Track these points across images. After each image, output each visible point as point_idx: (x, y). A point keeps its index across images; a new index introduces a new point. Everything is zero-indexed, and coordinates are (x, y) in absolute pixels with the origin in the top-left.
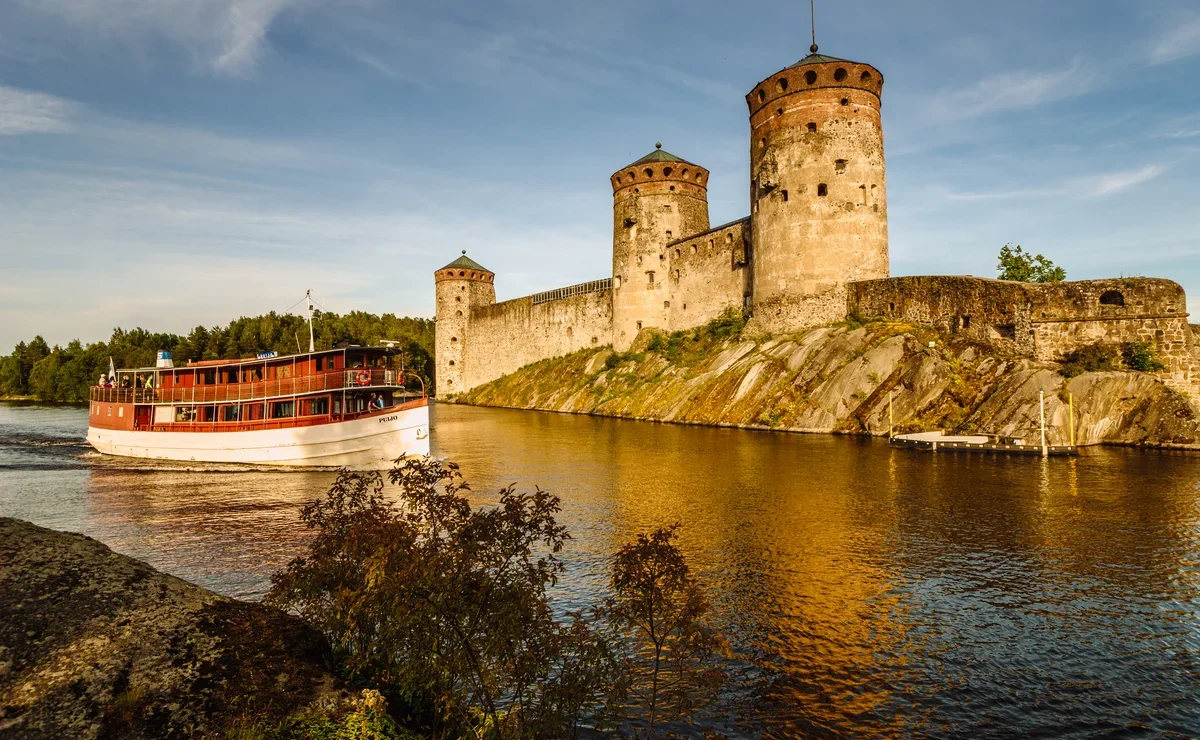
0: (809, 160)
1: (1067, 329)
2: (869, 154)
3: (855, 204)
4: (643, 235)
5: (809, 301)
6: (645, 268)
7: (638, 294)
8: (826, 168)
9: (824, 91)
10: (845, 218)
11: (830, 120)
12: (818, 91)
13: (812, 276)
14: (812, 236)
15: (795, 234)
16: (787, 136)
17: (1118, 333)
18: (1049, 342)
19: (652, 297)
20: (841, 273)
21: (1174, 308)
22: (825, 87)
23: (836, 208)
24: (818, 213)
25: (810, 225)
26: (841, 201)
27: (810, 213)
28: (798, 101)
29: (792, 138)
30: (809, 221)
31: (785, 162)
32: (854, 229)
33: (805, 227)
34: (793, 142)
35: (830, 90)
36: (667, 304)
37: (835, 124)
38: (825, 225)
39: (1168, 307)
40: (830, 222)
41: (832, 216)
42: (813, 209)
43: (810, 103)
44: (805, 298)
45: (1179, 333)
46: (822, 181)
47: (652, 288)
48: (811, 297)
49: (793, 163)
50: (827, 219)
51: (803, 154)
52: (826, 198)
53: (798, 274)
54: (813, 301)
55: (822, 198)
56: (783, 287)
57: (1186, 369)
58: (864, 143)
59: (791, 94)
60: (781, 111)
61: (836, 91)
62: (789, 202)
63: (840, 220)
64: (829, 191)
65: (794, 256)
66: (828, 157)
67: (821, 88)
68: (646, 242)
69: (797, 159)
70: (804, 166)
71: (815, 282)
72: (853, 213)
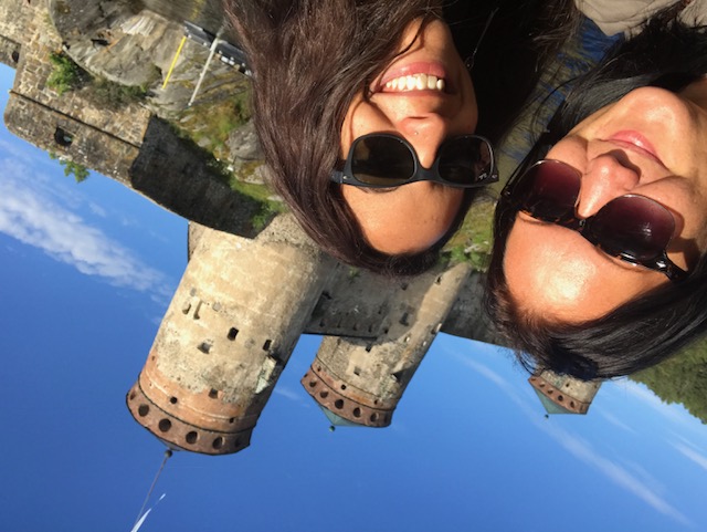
1: (114, 129)
2: (176, 343)
3: (210, 306)
5: (295, 242)
8: (221, 353)
9: (187, 420)
10: (226, 298)
11: (194, 392)
12: (191, 421)
13: (282, 262)
14: (262, 298)
15: (276, 307)
16: (237, 397)
17: (73, 104)
18: (134, 124)
20: (254, 252)
21: (18, 105)
22: (185, 423)
23: (229, 312)
24: (248, 317)
25: (260, 309)
26: (222, 316)
27: (255, 320)
28: (212, 423)
29: (235, 393)
30: (259, 313)
31: (251, 374)
32: (223, 285)
33: (265, 309)
34: (236, 389)
35: (181, 417)
37: (193, 386)
38: (247, 302)
39: (23, 107)
40: (241, 303)
41: (236, 307)
42: (250, 322)
43: (204, 415)
44: (298, 246)
45: (25, 80)
46: (229, 342)
48: (292, 244)
50: (243, 307)
51: (233, 375)
52: (233, 325)
54: (293, 239)
55: (237, 328)
57: (35, 43)
58: (175, 356)
60: (232, 420)
61: (176, 414)
62: (266, 338)
63: (232, 300)
65: (287, 288)
66: (213, 360)
67: (188, 424)
69: (240, 373)
70: (238, 363)
72: (217, 300)
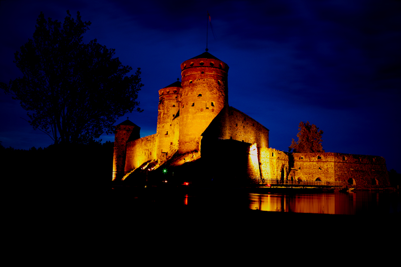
0: (190, 93)
2: (211, 91)
3: (204, 109)
6: (165, 129)
7: (162, 139)
8: (194, 96)
9: (196, 68)
11: (197, 79)
14: (189, 120)
16: (185, 84)
19: (166, 141)
26: (199, 108)
28: (188, 72)
30: (188, 115)
31: (184, 94)
32: (203, 118)
34: (186, 87)
36: (172, 143)
38: (193, 116)
42: (190, 111)
43: (191, 73)
46: (193, 101)
55: (193, 108)
58: (209, 87)
59: (186, 69)
60: (184, 75)
61: (200, 68)
62: (184, 108)
63: (198, 115)
64: (195, 104)
66: (195, 92)
68: (166, 118)
71: (189, 137)
72: (203, 112)
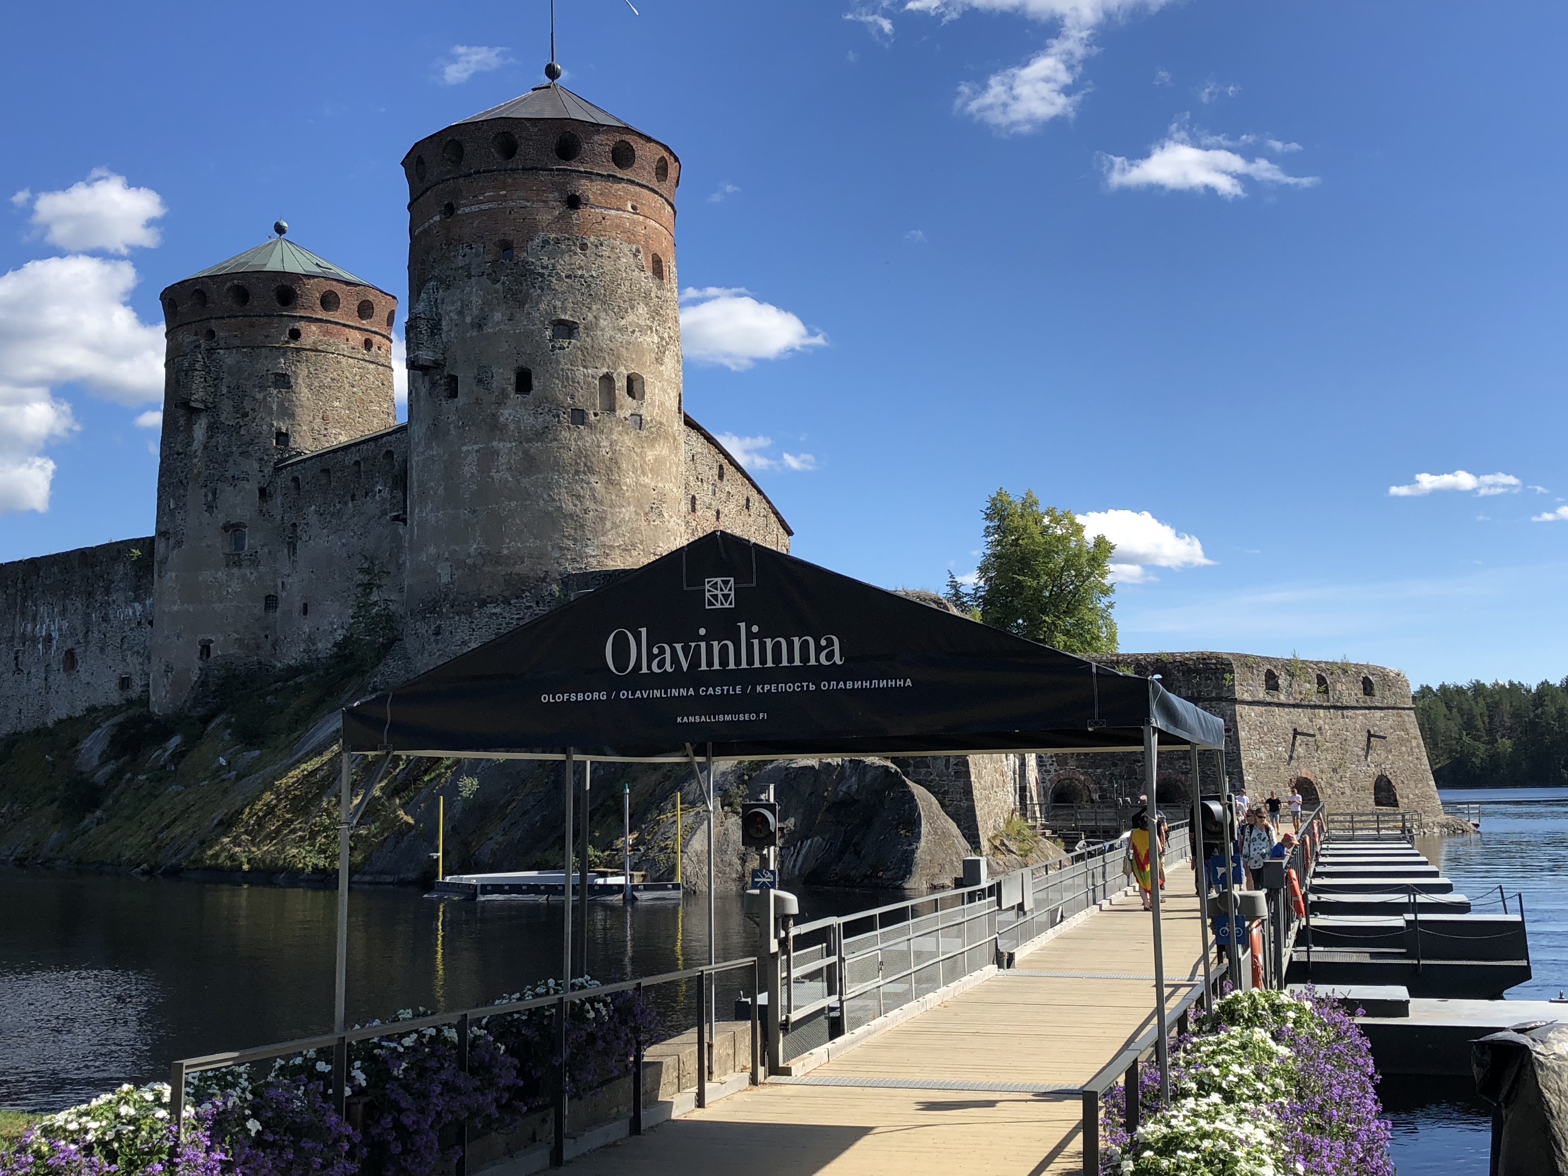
0: (498, 316)
3: (590, 413)
4: (221, 439)
5: (491, 609)
6: (221, 518)
7: (206, 575)
8: (529, 335)
9: (531, 177)
10: (567, 440)
11: (542, 237)
12: (521, 176)
13: (497, 559)
14: (501, 474)
15: (469, 468)
16: (460, 261)
19: (236, 586)
22: (531, 169)
23: (549, 418)
24: (512, 427)
25: (496, 453)
26: (560, 406)
27: (495, 427)
28: (482, 191)
29: (467, 268)
30: (495, 444)
31: (454, 318)
32: (586, 463)
33: (488, 456)
34: (469, 277)
35: (543, 176)
36: (271, 602)
37: (551, 246)
40: (535, 447)
41: (540, 435)
42: (502, 419)
43: (506, 199)
46: (521, 363)
47: (238, 564)
48: (495, 601)
49: (468, 319)
50: (529, 441)
51: (487, 302)
52: (529, 397)
53: (472, 550)
54: (498, 610)
55: (521, 397)
56: (445, 579)
58: (613, 288)
59: (470, 175)
60: (450, 210)
61: (558, 178)
62: (461, 400)
64: (535, 383)
65: (465, 513)
66: (536, 314)
67: (524, 169)
68: (228, 455)
69: (476, 312)
70: (488, 329)
71: (502, 570)
72: (584, 430)
